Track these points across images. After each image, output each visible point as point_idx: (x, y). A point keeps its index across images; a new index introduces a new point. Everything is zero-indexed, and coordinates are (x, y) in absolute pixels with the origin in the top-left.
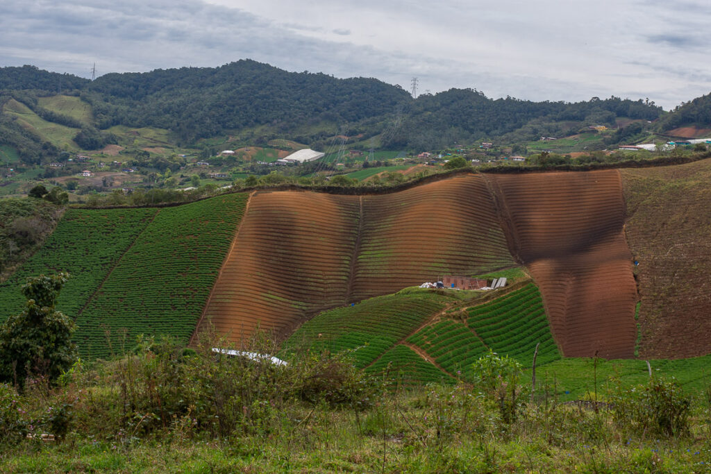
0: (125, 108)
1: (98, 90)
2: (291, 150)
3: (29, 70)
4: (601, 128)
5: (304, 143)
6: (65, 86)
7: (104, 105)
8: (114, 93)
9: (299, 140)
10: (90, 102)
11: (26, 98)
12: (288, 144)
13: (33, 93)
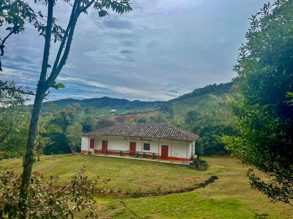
0: (86, 104)
1: (82, 102)
2: (112, 110)
3: (71, 99)
4: (156, 105)
5: (114, 109)
6: (77, 101)
7: (83, 104)
8: (85, 102)
9: (113, 108)
10: (81, 104)
11: (70, 103)
12: (111, 109)
13: (71, 102)
